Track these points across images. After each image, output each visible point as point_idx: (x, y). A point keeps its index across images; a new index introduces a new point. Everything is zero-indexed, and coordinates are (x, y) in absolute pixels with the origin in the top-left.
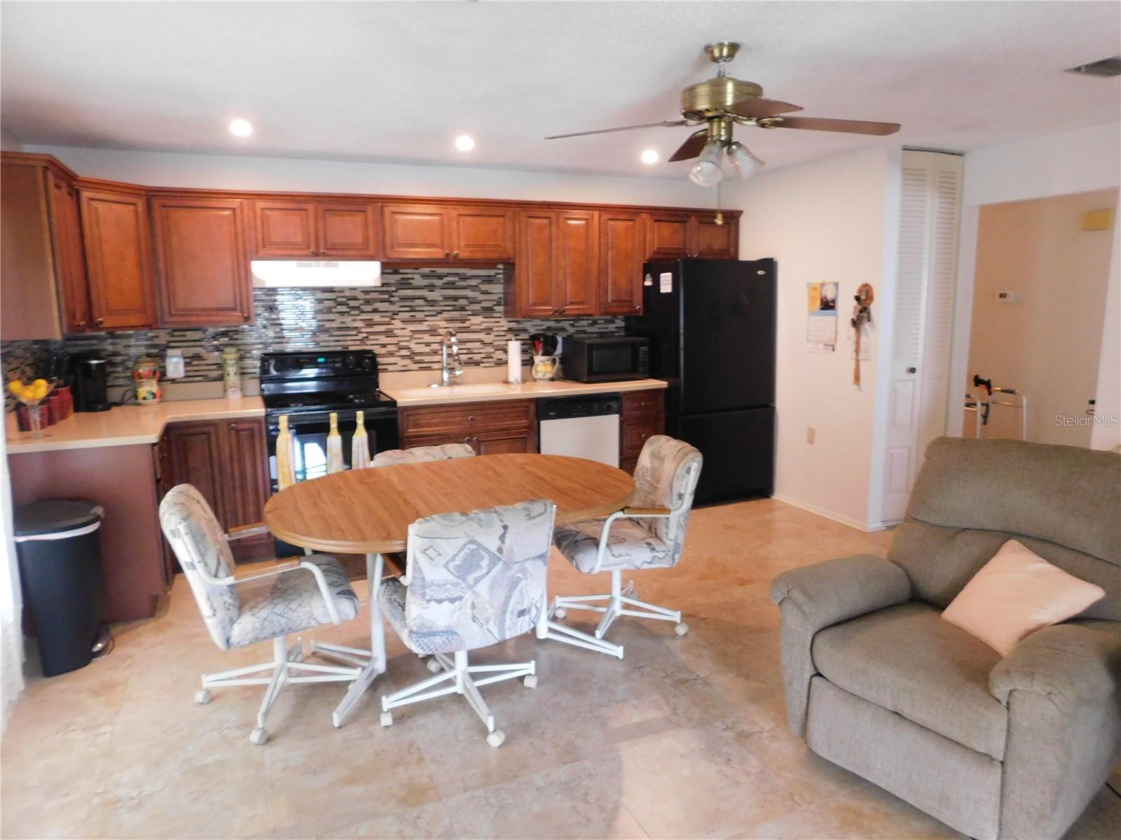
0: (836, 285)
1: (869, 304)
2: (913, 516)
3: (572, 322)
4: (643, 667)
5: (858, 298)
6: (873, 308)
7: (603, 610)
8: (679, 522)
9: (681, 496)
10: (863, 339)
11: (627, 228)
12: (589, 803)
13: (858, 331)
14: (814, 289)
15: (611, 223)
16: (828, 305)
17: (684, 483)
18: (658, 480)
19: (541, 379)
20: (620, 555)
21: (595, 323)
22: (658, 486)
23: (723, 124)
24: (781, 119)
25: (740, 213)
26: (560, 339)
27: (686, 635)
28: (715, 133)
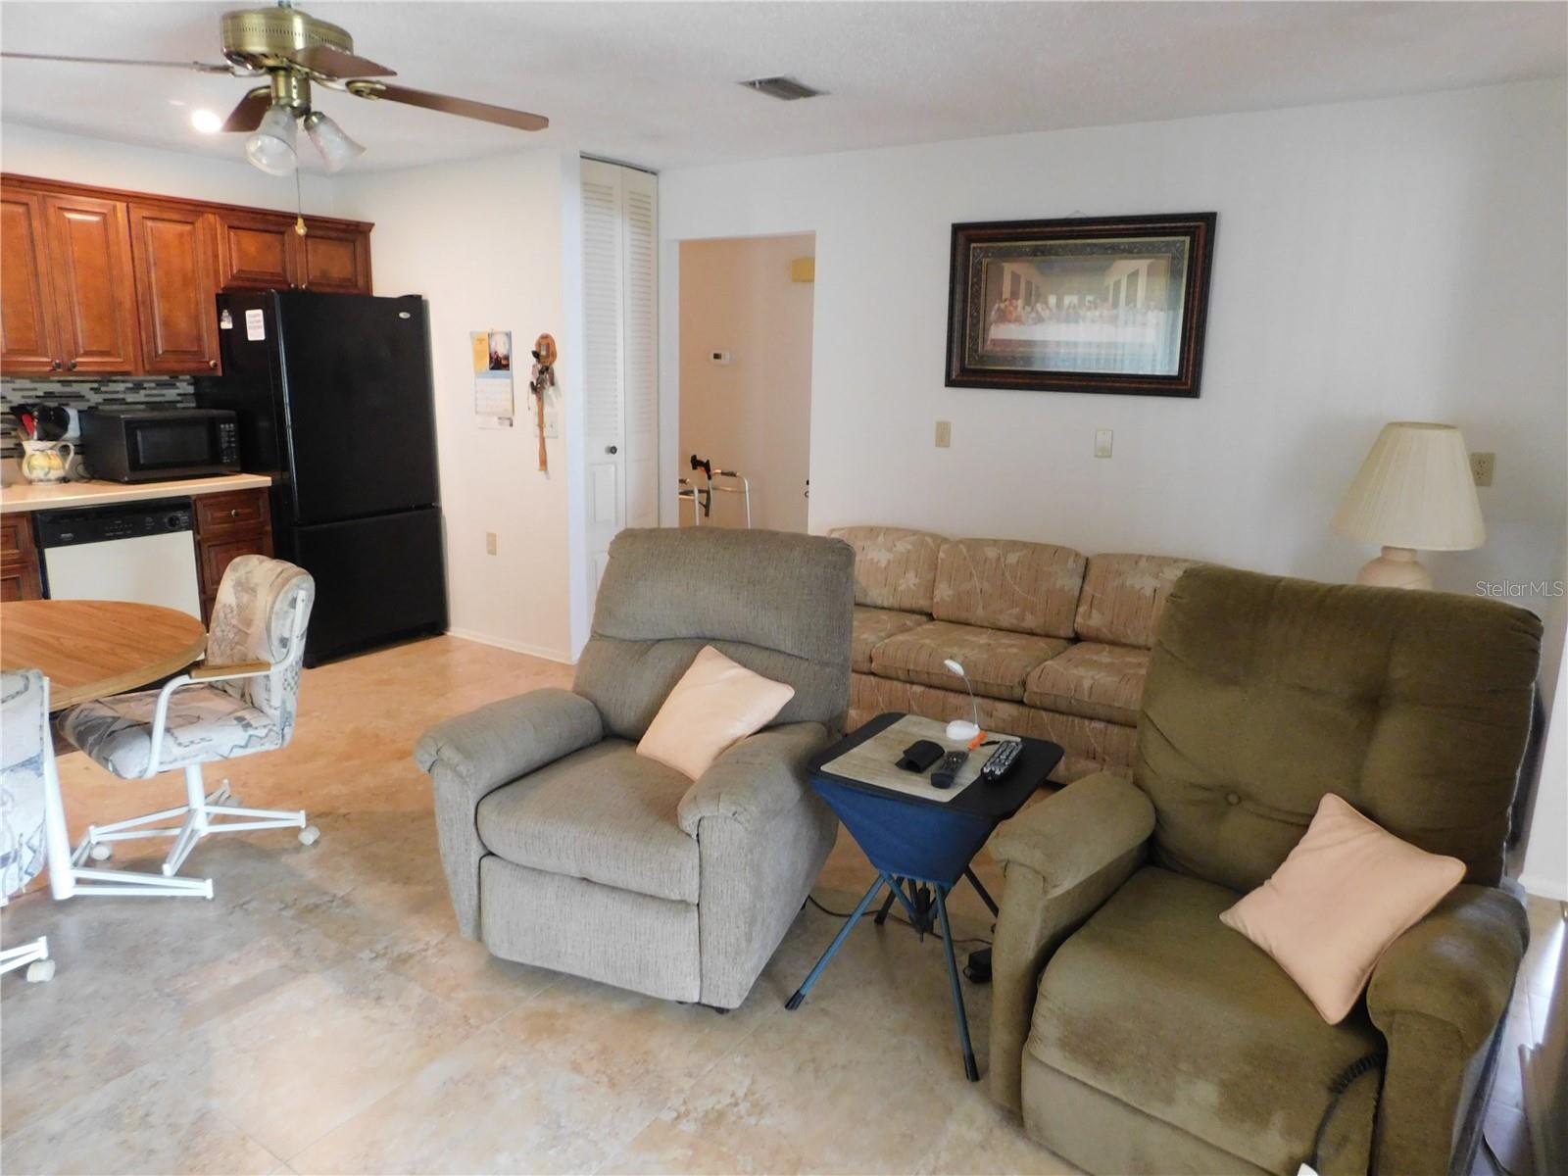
0: (509, 335)
1: (551, 364)
2: (600, 631)
3: (95, 385)
4: (248, 902)
5: (536, 354)
6: (557, 367)
7: (176, 832)
8: (286, 680)
9: (284, 642)
10: (547, 410)
11: (181, 235)
12: (152, 1127)
13: (540, 399)
14: (481, 340)
15: (150, 223)
16: (499, 363)
17: (289, 621)
18: (249, 623)
19: (41, 481)
20: (192, 742)
21: (138, 387)
22: (249, 632)
23: (294, 82)
24: (384, 88)
25: (372, 225)
26: (73, 413)
27: (316, 842)
28: (282, 93)
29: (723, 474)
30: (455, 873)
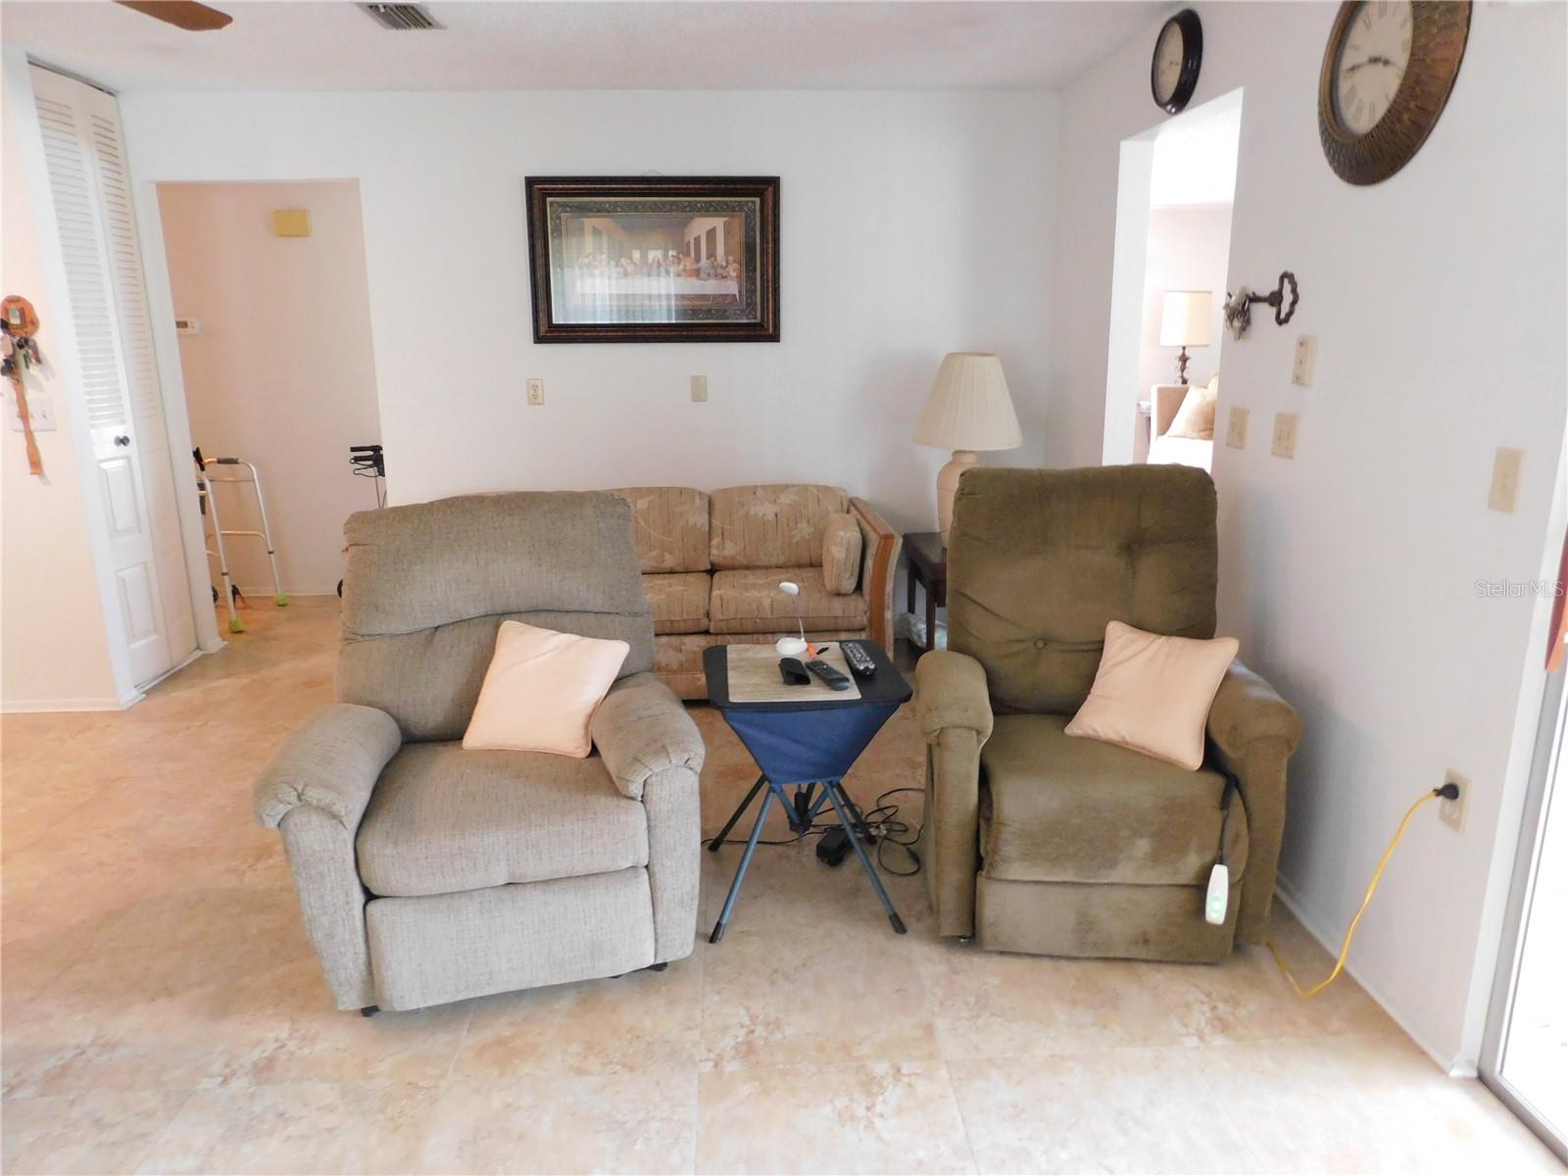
5: (4, 323)
29: (220, 462)
30: (330, 936)
